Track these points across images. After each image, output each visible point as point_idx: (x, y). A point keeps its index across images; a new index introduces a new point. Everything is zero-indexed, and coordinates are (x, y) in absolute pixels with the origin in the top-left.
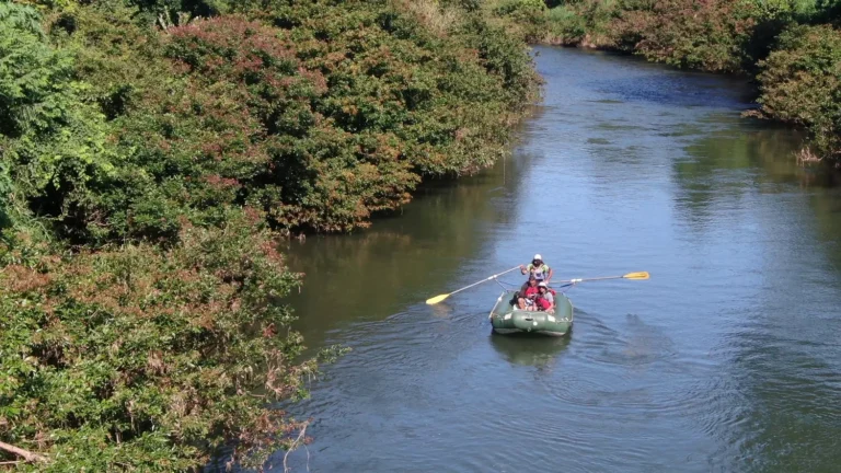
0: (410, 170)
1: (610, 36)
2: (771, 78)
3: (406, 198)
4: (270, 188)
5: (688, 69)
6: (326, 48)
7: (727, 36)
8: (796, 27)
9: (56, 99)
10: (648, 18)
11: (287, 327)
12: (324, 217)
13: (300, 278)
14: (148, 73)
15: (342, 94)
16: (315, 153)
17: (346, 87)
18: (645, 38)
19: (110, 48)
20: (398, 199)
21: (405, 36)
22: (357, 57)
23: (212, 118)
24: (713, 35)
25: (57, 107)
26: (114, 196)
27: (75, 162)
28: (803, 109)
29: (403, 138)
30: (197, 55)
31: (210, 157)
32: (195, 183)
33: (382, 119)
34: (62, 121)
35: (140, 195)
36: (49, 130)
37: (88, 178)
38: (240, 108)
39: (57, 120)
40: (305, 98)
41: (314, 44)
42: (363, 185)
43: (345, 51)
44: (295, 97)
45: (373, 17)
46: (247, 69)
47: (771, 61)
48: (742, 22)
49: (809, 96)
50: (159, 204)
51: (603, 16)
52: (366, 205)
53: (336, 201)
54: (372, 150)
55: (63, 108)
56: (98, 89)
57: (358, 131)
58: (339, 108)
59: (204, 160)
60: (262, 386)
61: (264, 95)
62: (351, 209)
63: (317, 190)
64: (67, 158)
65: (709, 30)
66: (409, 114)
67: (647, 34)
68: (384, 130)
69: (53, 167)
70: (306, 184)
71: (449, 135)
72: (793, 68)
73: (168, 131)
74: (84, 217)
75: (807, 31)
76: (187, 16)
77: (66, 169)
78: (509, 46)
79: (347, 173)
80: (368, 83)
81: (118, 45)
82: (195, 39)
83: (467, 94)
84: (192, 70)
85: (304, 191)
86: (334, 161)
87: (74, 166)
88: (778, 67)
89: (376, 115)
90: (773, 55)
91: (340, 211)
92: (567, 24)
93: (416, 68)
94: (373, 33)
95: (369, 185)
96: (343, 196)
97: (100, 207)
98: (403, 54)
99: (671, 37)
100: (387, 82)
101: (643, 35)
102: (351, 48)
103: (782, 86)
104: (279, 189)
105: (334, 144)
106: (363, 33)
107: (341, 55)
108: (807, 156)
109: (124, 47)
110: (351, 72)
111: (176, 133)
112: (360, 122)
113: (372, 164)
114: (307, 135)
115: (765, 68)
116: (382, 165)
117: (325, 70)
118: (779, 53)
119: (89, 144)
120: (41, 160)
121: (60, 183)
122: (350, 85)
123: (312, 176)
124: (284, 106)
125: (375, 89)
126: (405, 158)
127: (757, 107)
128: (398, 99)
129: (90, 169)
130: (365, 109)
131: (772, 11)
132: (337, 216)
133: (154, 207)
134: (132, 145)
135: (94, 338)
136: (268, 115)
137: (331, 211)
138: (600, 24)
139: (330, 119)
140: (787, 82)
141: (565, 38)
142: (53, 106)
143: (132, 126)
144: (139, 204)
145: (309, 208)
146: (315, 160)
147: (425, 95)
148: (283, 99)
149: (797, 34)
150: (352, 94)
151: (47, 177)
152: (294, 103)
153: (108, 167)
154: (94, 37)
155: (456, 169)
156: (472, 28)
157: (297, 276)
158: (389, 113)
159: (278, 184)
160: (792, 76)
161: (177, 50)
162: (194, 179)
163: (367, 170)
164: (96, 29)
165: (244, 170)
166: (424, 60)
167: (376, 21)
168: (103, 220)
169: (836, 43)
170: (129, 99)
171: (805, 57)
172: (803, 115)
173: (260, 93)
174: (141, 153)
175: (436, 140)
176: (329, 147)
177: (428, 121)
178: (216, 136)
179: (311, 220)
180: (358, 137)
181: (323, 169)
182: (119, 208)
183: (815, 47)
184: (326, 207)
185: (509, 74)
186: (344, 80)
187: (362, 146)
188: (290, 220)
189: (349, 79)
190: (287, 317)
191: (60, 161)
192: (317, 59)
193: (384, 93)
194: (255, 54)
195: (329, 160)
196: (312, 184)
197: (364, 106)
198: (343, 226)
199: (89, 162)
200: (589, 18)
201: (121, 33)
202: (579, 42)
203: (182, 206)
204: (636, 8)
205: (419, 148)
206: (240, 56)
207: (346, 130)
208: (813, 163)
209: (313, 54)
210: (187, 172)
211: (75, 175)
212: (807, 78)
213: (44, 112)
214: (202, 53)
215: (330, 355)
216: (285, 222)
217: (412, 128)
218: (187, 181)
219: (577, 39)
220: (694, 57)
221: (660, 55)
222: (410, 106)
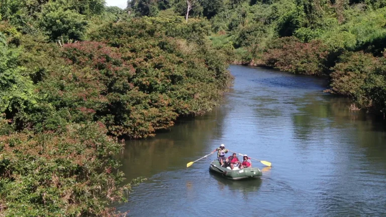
0: (173, 111)
1: (263, 60)
2: (337, 75)
3: (172, 124)
4: (109, 116)
5: (299, 74)
6: (135, 56)
7: (316, 60)
8: (347, 52)
9: (11, 71)
10: (280, 52)
11: (117, 170)
12: (134, 131)
13: (123, 146)
14: (53, 63)
15: (142, 76)
16: (130, 102)
17: (144, 73)
18: (279, 61)
19: (36, 52)
20: (168, 124)
21: (171, 52)
22: (149, 60)
23: (83, 83)
24: (309, 59)
25: (11, 74)
26: (36, 116)
27: (19, 100)
28: (351, 88)
29: (170, 97)
30: (76, 56)
31: (81, 100)
32: (74, 111)
33: (161, 88)
34: (13, 81)
35: (48, 115)
36: (7, 85)
37: (25, 107)
38: (96, 79)
39: (11, 81)
40: (126, 76)
41: (129, 54)
42: (152, 117)
43: (144, 57)
44: (121, 76)
45: (157, 43)
46: (99, 63)
47: (336, 68)
48: (323, 53)
49: (354, 83)
50: (57, 119)
51: (260, 51)
52: (153, 126)
53: (139, 124)
54: (156, 102)
55: (14, 75)
56: (30, 70)
57: (149, 93)
58: (141, 82)
59: (79, 101)
60: (105, 196)
61: (107, 75)
62: (146, 128)
63: (130, 119)
64: (15, 98)
65: (308, 57)
66: (173, 86)
67: (280, 59)
68: (161, 93)
69: (9, 102)
70: (126, 116)
71: (191, 96)
72: (346, 70)
73: (62, 88)
74: (22, 126)
75: (352, 54)
76: (71, 40)
77: (15, 103)
78: (218, 60)
79: (145, 111)
80: (154, 72)
81: (39, 51)
82: (75, 49)
83: (199, 78)
84: (73, 63)
85: (125, 119)
86: (139, 106)
87: (18, 101)
88: (339, 70)
89: (158, 85)
90: (337, 65)
91: (141, 128)
92: (243, 55)
93: (176, 66)
94: (157, 50)
95: (154, 117)
96: (143, 121)
97: (30, 121)
98: (170, 60)
99: (291, 60)
100: (162, 71)
101: (278, 59)
102: (146, 56)
103: (341, 79)
104: (113, 117)
105: (139, 98)
106: (151, 50)
107: (142, 59)
108: (353, 108)
109: (42, 52)
110: (146, 67)
111: (65, 89)
112: (150, 89)
113: (156, 108)
114: (126, 93)
115: (334, 71)
116: (160, 108)
117: (135, 66)
118: (340, 64)
119: (25, 92)
120: (3, 98)
121: (12, 109)
122: (146, 72)
123: (129, 112)
124: (115, 80)
125: (158, 74)
126: (171, 106)
127: (329, 87)
128: (168, 79)
129: (26, 103)
130: (153, 83)
131: (336, 48)
132: (140, 131)
133: (56, 121)
134: (45, 93)
135: (27, 167)
136: (108, 84)
137: (137, 129)
138: (259, 55)
139: (137, 87)
140: (344, 76)
141: (243, 61)
142: (9, 74)
143: (46, 86)
144: (49, 120)
145: (127, 127)
146: (130, 106)
147: (180, 78)
148: (115, 76)
149: (348, 56)
150: (147, 76)
151: (6, 106)
152: (120, 78)
153: (34, 102)
154: (29, 48)
155: (195, 112)
156: (201, 52)
157: (122, 145)
158: (164, 85)
159: (113, 114)
160: (346, 74)
161: (66, 54)
162: (74, 110)
163: (154, 111)
164: (29, 45)
165: (97, 105)
166: (180, 62)
167: (158, 45)
168: (32, 127)
169: (365, 59)
170: (44, 74)
171: (352, 65)
172: (351, 91)
173: (104, 73)
174: (49, 96)
175: (186, 98)
176: (137, 100)
177: (181, 89)
178: (84, 90)
179: (128, 132)
180: (149, 95)
181: (133, 109)
182: (39, 122)
183: (356, 61)
184: (135, 127)
185: (218, 72)
186: (143, 70)
187: (152, 100)
188: (118, 132)
189: (146, 70)
190: (117, 165)
191: (12, 99)
192: (131, 60)
193: (161, 76)
194: (103, 56)
195: (136, 106)
196: (128, 116)
197: (152, 81)
198: (142, 135)
199: (26, 99)
200: (254, 53)
201: (41, 46)
202: (249, 63)
203: (68, 122)
204: (274, 48)
205: (178, 101)
206: (96, 57)
207: (144, 92)
208: (356, 111)
209: (129, 58)
210: (70, 106)
211: (19, 105)
212: (352, 75)
213: (5, 77)
214: (78, 56)
215: (137, 182)
216: (116, 134)
217: (174, 92)
218: (70, 110)
219: (248, 62)
220: (301, 68)
221: (286, 68)
222: (173, 82)
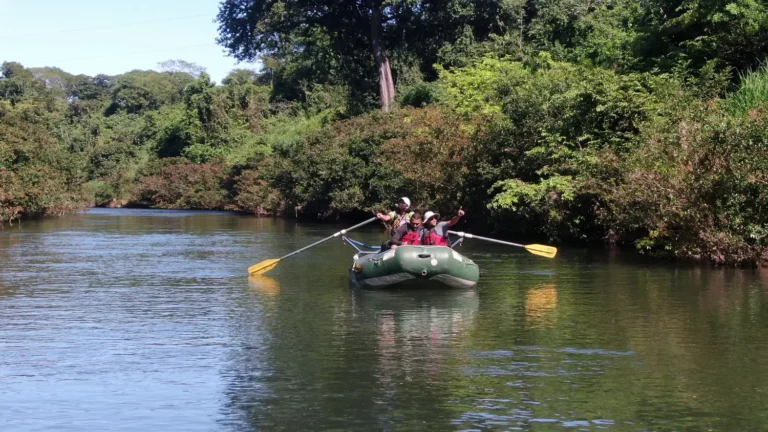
1: (134, 195)
2: (243, 187)
24: (208, 185)
47: (243, 176)
51: (127, 181)
67: (160, 189)
72: (256, 179)
88: (247, 179)
90: (243, 172)
92: (98, 191)
101: (157, 191)
115: (239, 181)
118: (248, 171)
127: (235, 202)
138: (125, 188)
141: (97, 201)
200: (116, 186)
202: (108, 203)
204: (152, 174)
219: (106, 201)
220: (195, 199)
